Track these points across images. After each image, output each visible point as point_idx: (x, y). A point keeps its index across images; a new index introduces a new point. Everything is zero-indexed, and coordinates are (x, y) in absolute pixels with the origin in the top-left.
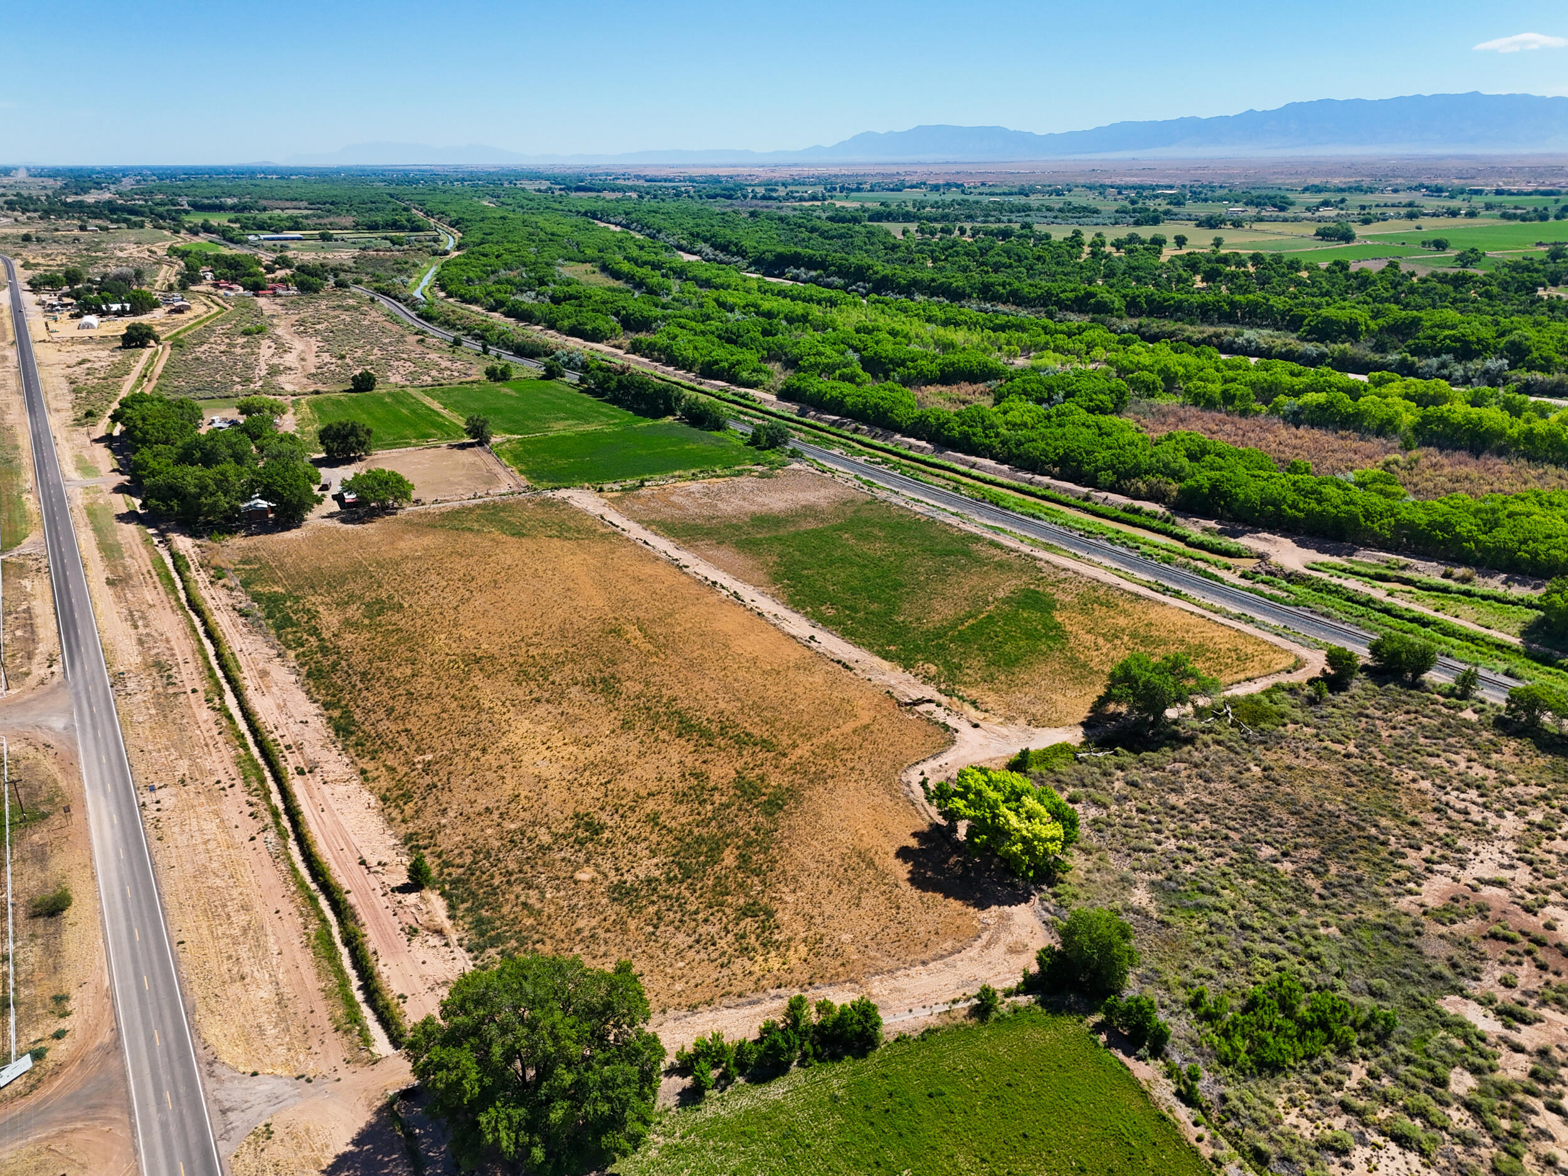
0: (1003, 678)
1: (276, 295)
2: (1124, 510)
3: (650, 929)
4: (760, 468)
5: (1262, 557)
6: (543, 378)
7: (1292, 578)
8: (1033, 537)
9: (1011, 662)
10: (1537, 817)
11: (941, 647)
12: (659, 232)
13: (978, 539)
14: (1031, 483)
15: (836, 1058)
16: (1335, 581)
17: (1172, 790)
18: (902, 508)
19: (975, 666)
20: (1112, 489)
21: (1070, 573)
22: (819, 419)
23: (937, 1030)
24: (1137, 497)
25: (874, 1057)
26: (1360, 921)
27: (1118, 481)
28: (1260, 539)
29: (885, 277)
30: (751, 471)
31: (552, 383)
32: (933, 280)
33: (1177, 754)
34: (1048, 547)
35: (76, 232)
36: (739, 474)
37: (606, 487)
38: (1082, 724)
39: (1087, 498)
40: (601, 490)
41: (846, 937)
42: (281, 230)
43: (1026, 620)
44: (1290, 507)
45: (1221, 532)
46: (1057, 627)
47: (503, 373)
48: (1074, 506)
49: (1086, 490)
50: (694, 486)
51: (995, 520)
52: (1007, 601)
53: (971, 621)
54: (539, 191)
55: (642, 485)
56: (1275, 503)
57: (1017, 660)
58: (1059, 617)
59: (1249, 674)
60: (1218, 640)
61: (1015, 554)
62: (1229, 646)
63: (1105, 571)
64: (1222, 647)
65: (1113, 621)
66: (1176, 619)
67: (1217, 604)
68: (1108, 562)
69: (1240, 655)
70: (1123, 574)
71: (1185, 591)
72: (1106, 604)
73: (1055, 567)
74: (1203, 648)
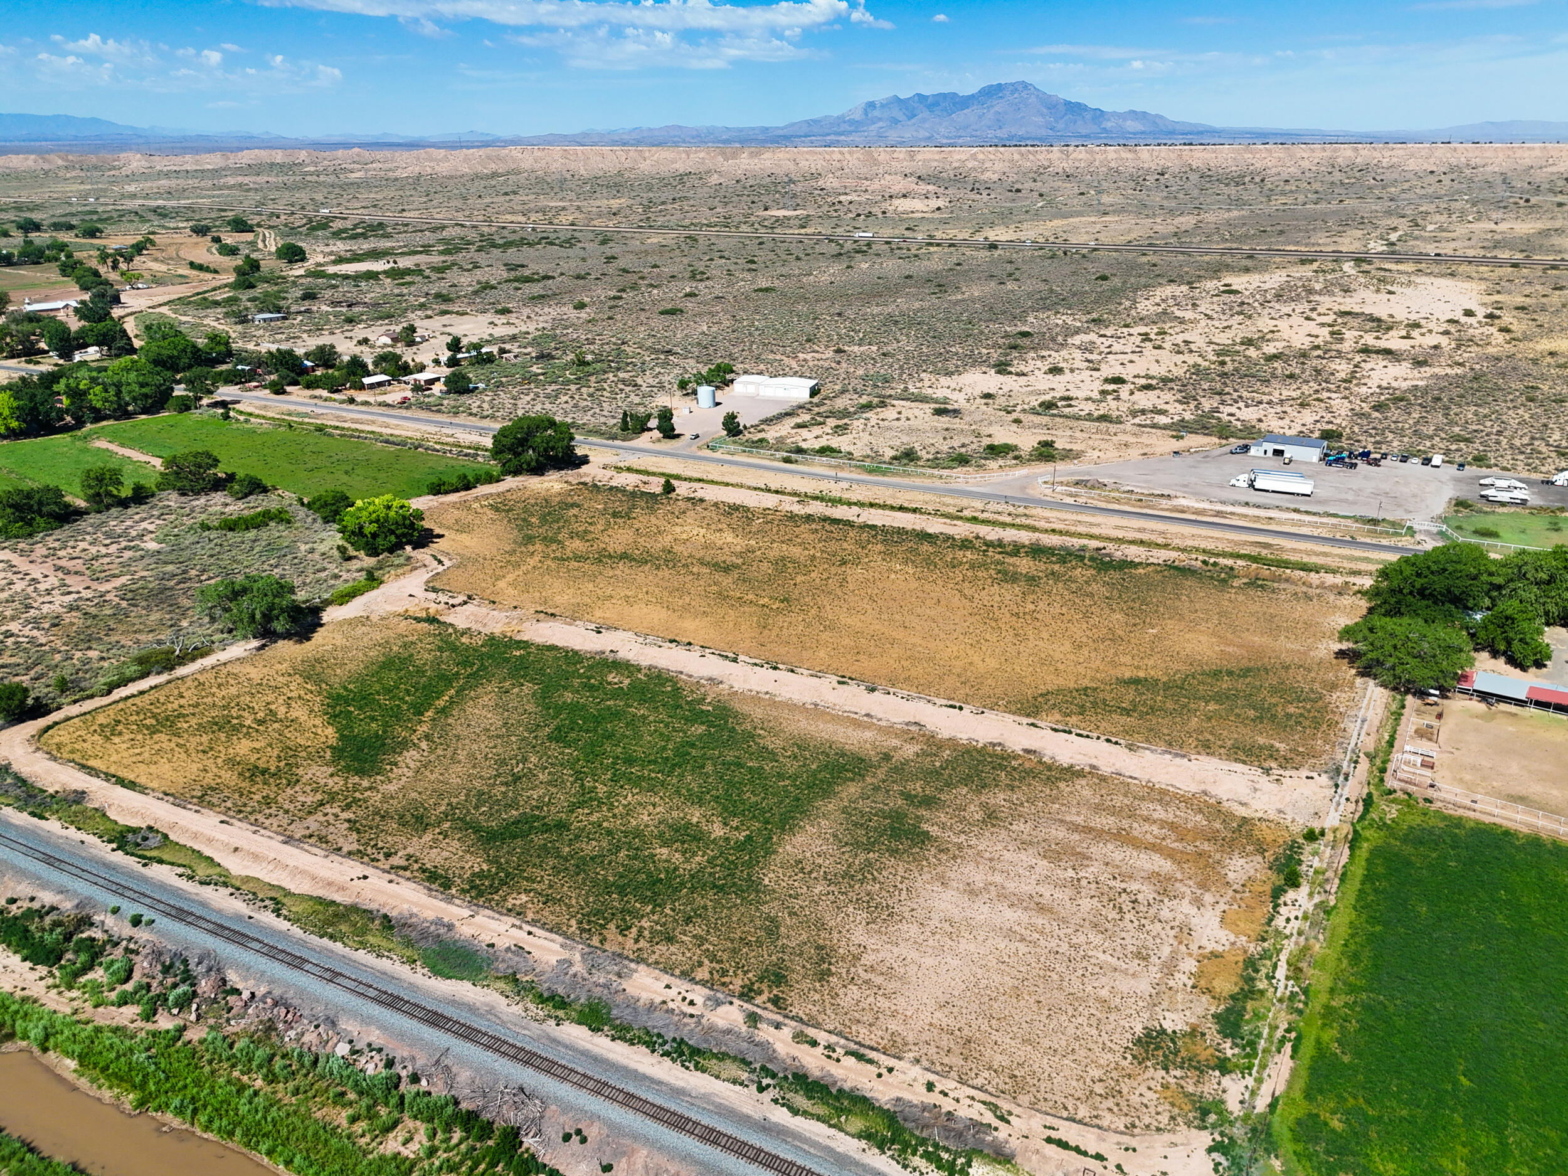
0: (395, 648)
9: (388, 664)
11: (466, 663)
19: (425, 656)
21: (298, 831)
38: (322, 625)
43: (373, 719)
46: (333, 718)
52: (404, 745)
53: (440, 703)
57: (381, 668)
58: (330, 733)
59: (121, 705)
60: (124, 746)
61: (396, 861)
62: (116, 740)
63: (236, 867)
64: (126, 737)
65: (257, 745)
66: (164, 768)
67: (72, 832)
68: (219, 899)
69: (110, 731)
70: (202, 871)
71: (106, 851)
72: (255, 773)
73: (323, 839)
74: (153, 731)
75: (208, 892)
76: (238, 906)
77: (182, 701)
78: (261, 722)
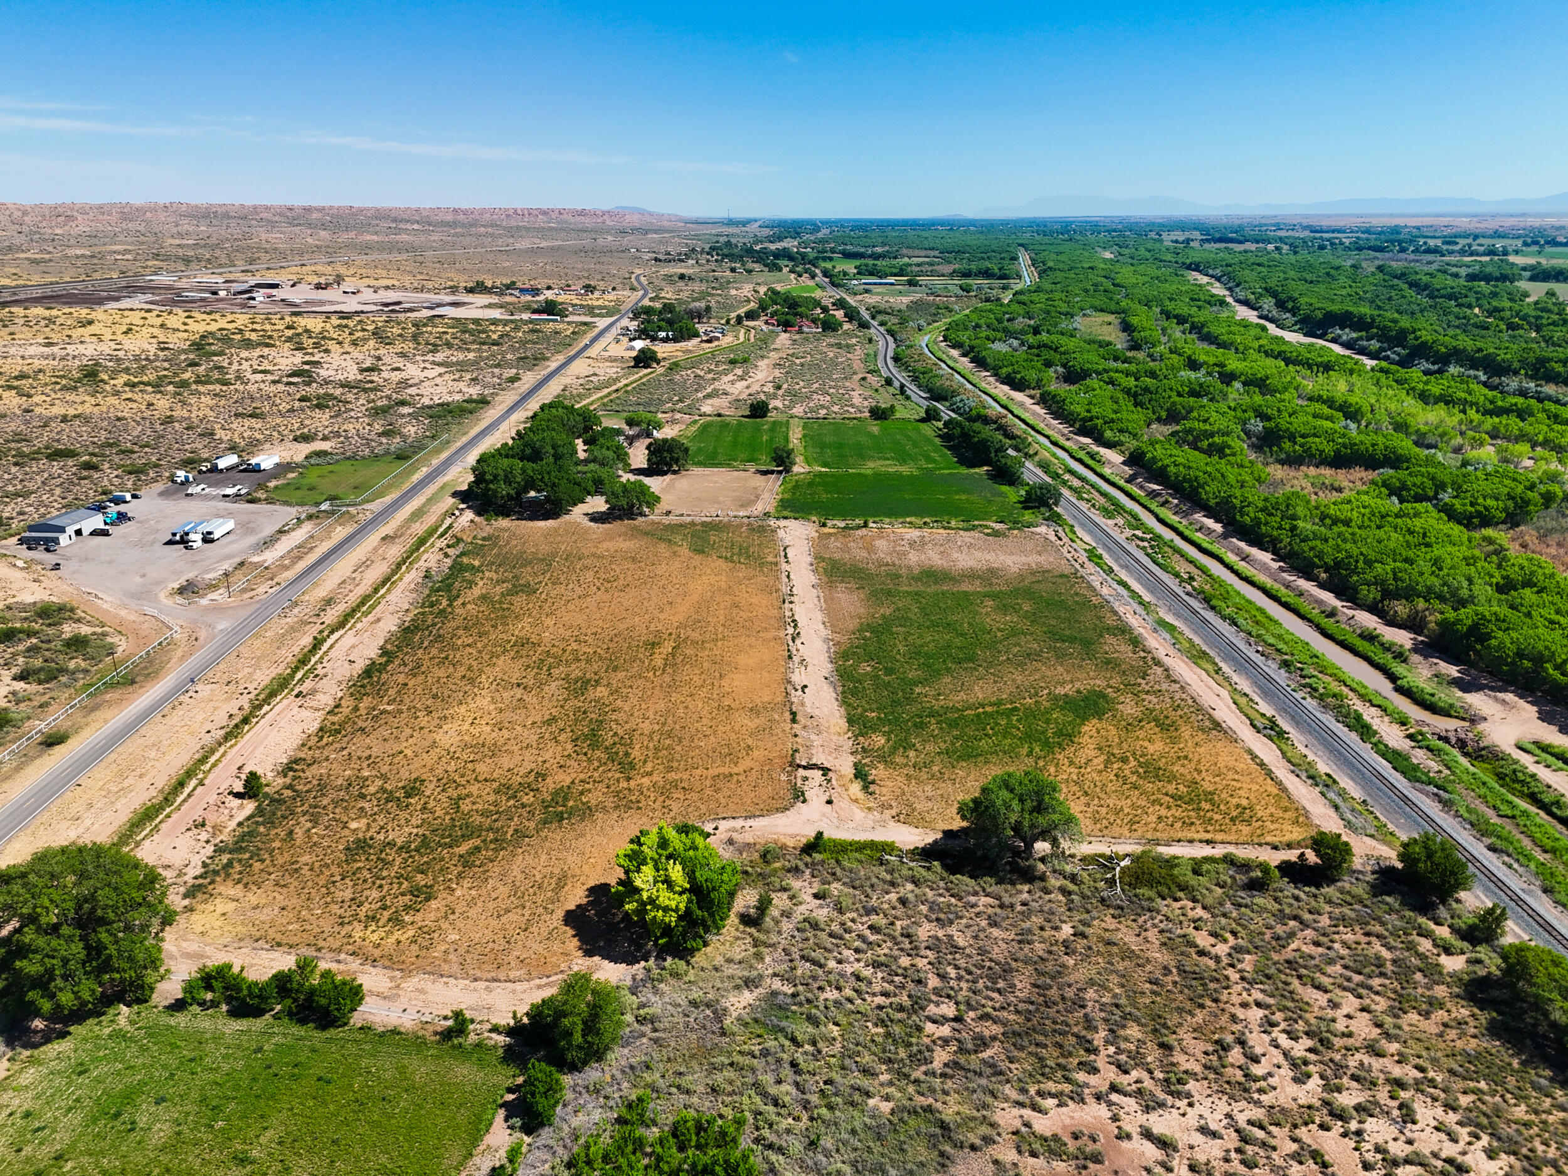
0: (937, 768)
1: (800, 332)
2: (1362, 636)
3: (338, 878)
4: (998, 526)
5: (1474, 719)
6: (923, 420)
7: (1481, 753)
8: (1197, 640)
9: (968, 756)
10: (1348, 1099)
11: (920, 725)
12: (1238, 285)
13: (1123, 630)
14: (1287, 587)
15: (302, 1021)
16: (1533, 768)
17: (938, 920)
18: (1091, 587)
19: (926, 750)
20: (1373, 609)
21: (1176, 687)
22: (1141, 488)
23: (399, 1033)
24: (1391, 623)
25: (332, 1033)
26: (929, 1109)
27: (1382, 601)
28: (1496, 699)
29: (1424, 343)
30: (987, 527)
31: (922, 426)
32: (1480, 350)
33: (994, 889)
34: (1198, 657)
35: (728, 273)
36: (974, 528)
37: (830, 523)
39: (1332, 614)
40: (824, 525)
41: (454, 937)
42: (886, 275)
43: (1048, 721)
44: (1557, 667)
45: (1456, 683)
46: (1072, 735)
47: (884, 411)
48: (1309, 620)
49: (1338, 604)
50: (914, 534)
51: (1178, 615)
52: (1055, 699)
53: (989, 709)
54: (1176, 242)
55: (866, 525)
56: (1539, 660)
57: (978, 756)
58: (1089, 726)
59: (1219, 837)
60: (1242, 793)
61: (1142, 654)
62: (1244, 802)
63: (1225, 694)
64: (1234, 801)
65: (1146, 744)
66: (1224, 760)
67: (1311, 757)
68: (1244, 685)
69: (1244, 815)
70: (1243, 701)
71: (1294, 734)
72: (1166, 726)
73: (1168, 677)
74: (1209, 796)
75: (1247, 690)
76: (1235, 678)
77: (1163, 812)
78: (1125, 760)
